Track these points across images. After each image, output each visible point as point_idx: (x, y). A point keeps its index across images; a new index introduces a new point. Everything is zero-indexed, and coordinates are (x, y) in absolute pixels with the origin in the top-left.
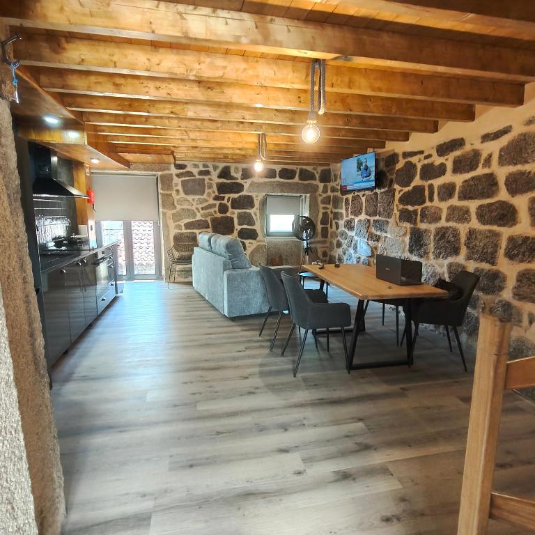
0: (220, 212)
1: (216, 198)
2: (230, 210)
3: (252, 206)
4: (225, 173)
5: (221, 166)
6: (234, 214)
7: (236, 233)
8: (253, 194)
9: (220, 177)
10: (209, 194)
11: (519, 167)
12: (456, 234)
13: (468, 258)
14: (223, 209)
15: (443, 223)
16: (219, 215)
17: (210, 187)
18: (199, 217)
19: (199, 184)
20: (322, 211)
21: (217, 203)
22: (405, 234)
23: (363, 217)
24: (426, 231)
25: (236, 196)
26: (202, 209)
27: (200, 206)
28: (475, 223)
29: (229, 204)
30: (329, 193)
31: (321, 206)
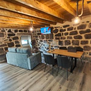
0: (10, 41)
1: (8, 38)
2: (12, 40)
3: (18, 39)
4: (10, 31)
5: (8, 29)
6: (13, 41)
7: (15, 46)
8: (18, 36)
9: (8, 32)
10: (6, 37)
11: (82, 30)
12: (69, 41)
13: (73, 45)
14: (10, 40)
15: (66, 39)
16: (9, 42)
17: (6, 35)
18: (3, 43)
19: (2, 34)
20: (33, 39)
21: (8, 39)
22: (57, 42)
23: (45, 39)
24: (62, 41)
25: (14, 37)
26: (4, 41)
27: (3, 40)
28: (73, 39)
29: (12, 39)
30: (34, 35)
31: (33, 38)
